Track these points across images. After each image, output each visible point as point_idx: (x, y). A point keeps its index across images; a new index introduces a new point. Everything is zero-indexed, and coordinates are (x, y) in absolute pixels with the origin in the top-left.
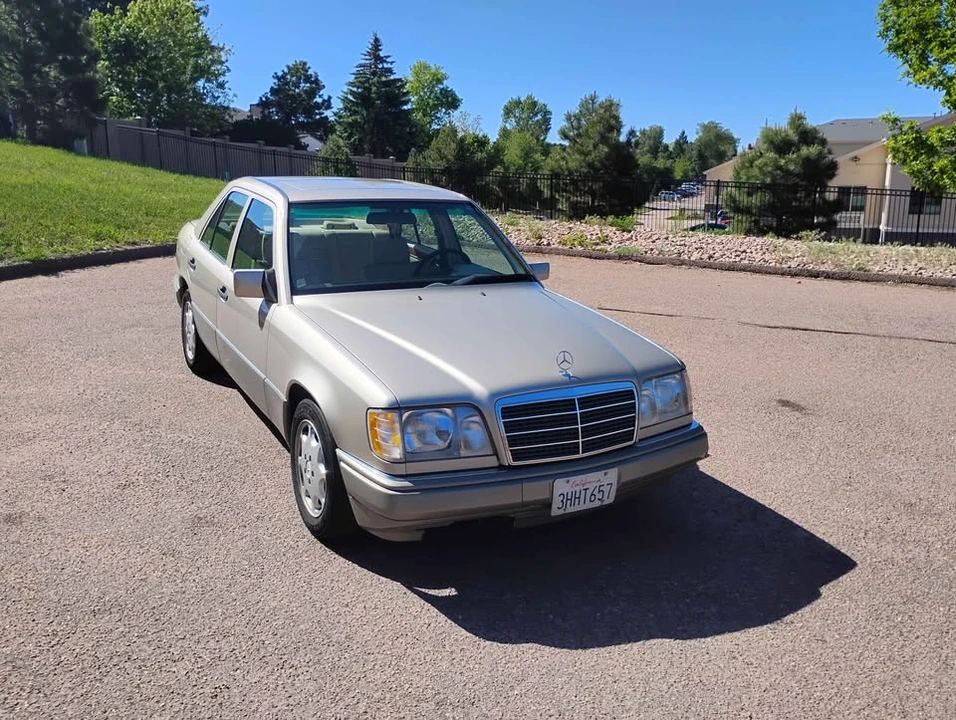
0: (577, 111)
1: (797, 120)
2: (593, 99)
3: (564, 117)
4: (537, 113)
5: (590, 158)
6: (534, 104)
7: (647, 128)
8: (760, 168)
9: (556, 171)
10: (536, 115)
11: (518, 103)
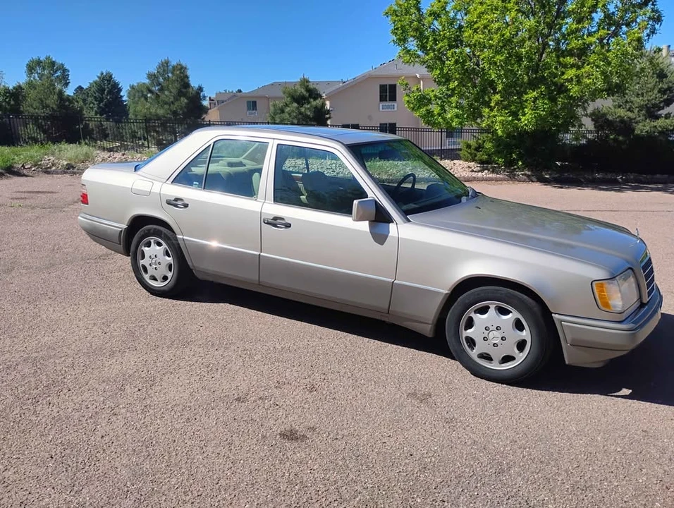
0: (156, 72)
1: (305, 82)
2: (167, 63)
3: (146, 76)
4: (56, 71)
5: (173, 108)
6: (53, 63)
7: (135, 84)
8: (289, 114)
9: (148, 116)
10: (56, 72)
11: (39, 62)
